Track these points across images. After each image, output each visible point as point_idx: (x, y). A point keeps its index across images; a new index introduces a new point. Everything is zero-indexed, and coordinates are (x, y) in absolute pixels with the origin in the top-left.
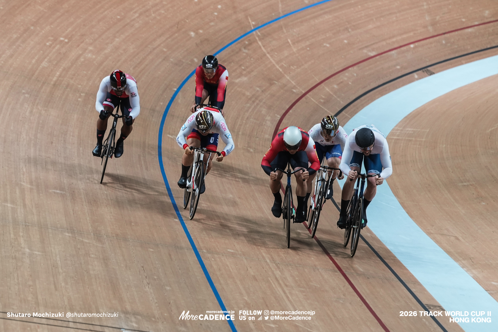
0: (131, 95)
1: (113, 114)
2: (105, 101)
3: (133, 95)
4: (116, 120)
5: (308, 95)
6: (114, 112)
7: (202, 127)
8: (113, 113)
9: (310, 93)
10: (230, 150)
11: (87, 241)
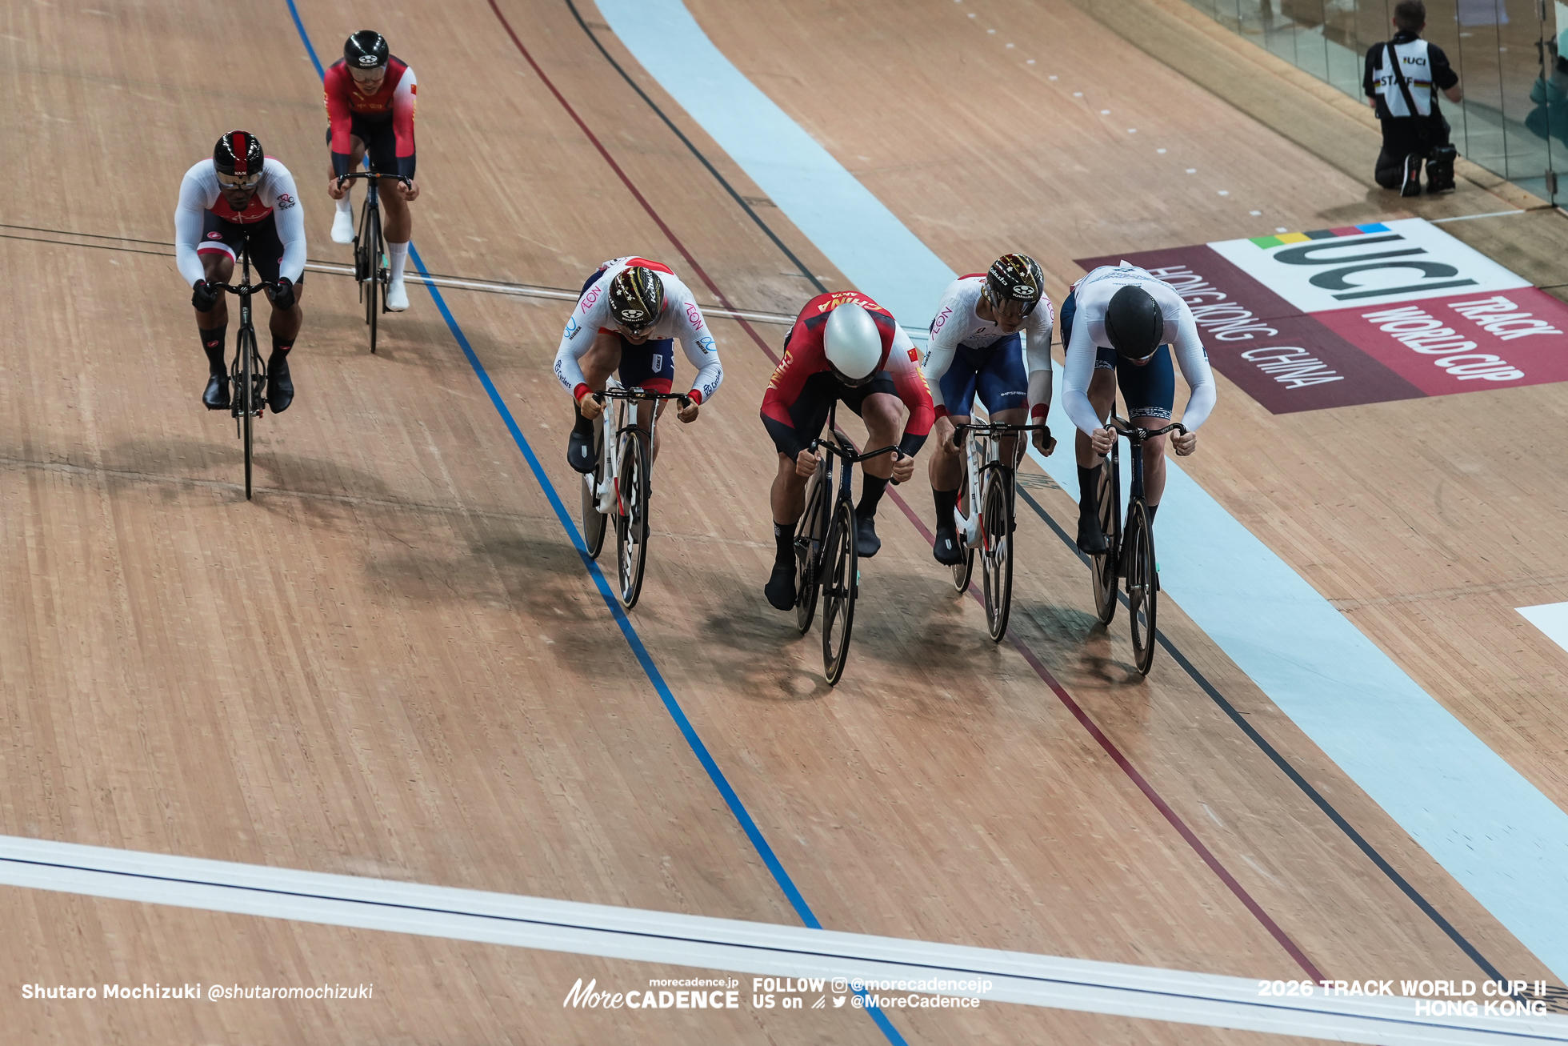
0: (278, 202)
1: (232, 287)
2: (202, 241)
3: (285, 202)
4: (246, 302)
6: (236, 280)
7: (630, 314)
8: (231, 284)
10: (714, 385)
11: (150, 98)
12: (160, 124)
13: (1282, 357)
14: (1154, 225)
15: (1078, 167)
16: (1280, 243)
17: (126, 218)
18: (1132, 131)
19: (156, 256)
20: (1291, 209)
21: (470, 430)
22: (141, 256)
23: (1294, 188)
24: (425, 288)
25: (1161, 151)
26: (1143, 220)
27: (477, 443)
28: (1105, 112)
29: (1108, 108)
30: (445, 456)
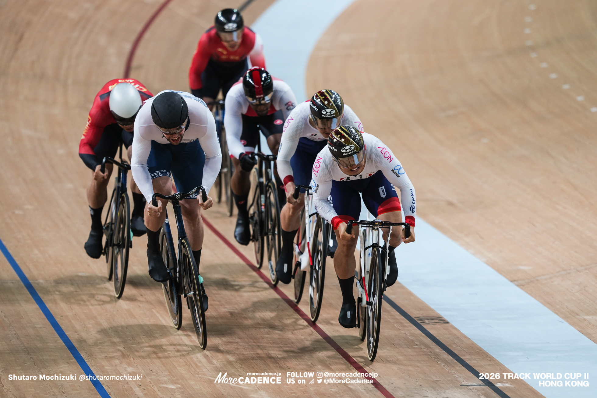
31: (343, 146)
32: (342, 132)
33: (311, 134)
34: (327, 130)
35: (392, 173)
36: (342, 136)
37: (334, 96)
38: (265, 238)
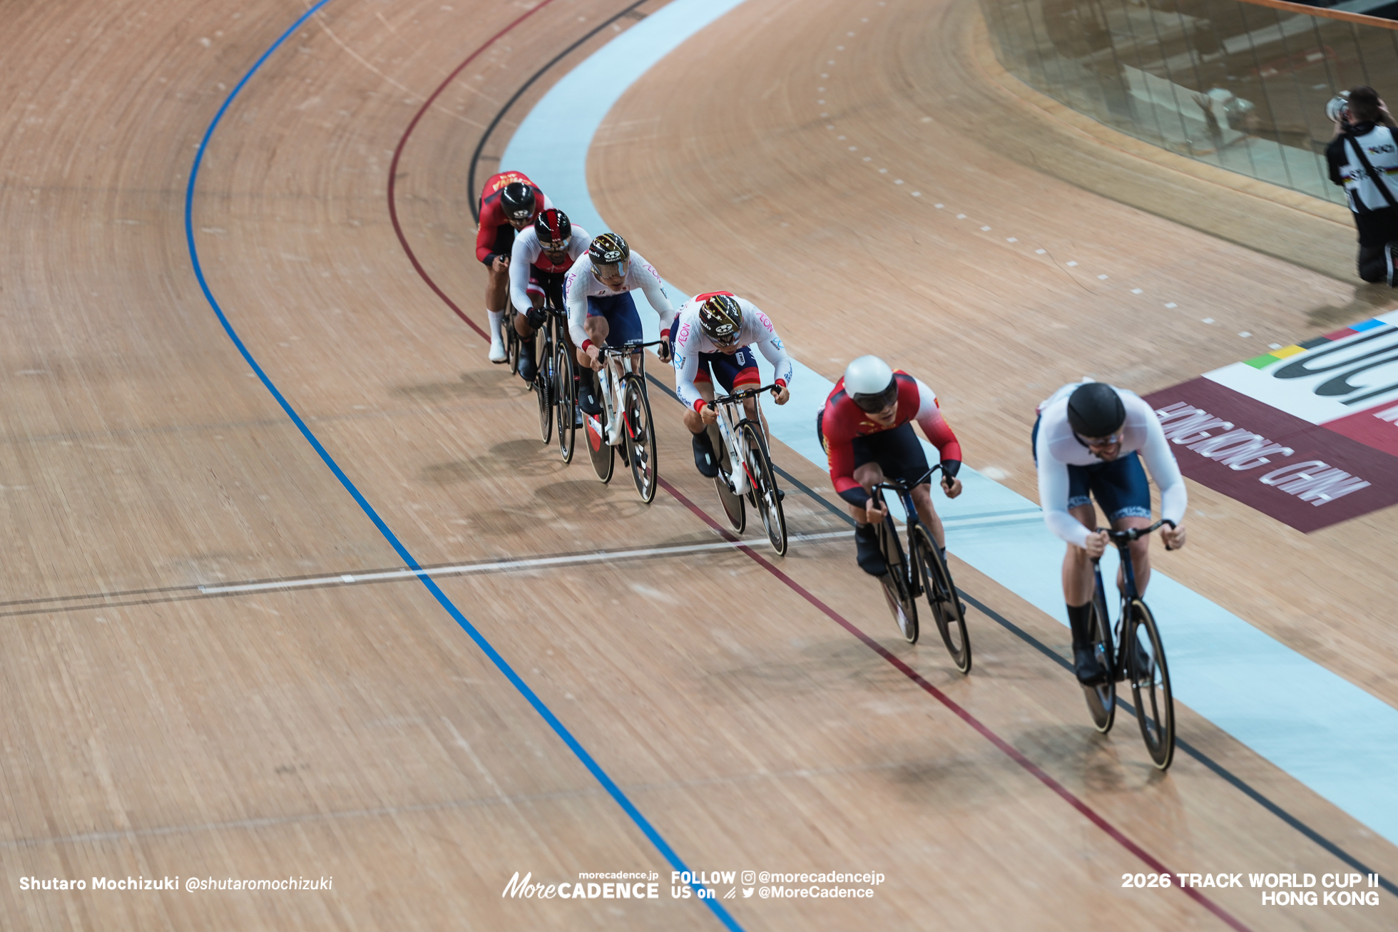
5: (434, 104)
7: (722, 330)
9: (438, 100)
11: (103, 447)
12: (118, 471)
13: (1302, 475)
14: (1145, 368)
15: (1056, 325)
16: (1276, 360)
17: (103, 573)
18: (1103, 277)
19: (142, 606)
20: (1281, 323)
21: (495, 716)
22: (127, 609)
23: (1279, 301)
24: (420, 582)
25: (1137, 291)
26: (1133, 364)
27: (504, 727)
28: (1072, 264)
29: (1074, 260)
30: (474, 747)
31: (720, 324)
32: (718, 307)
33: (599, 292)
34: (617, 280)
35: (771, 344)
36: (718, 313)
37: (617, 239)
38: (555, 408)
